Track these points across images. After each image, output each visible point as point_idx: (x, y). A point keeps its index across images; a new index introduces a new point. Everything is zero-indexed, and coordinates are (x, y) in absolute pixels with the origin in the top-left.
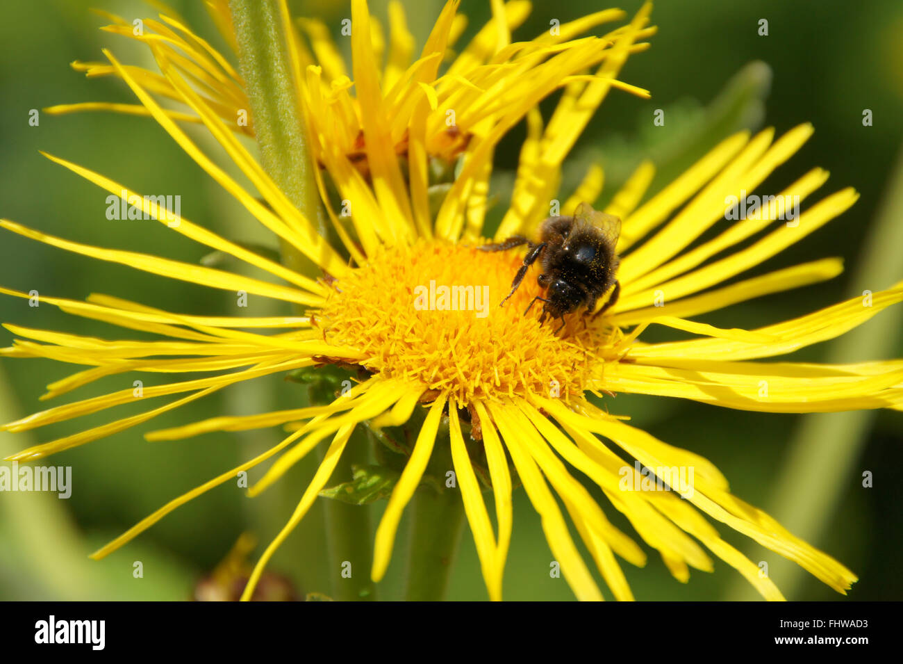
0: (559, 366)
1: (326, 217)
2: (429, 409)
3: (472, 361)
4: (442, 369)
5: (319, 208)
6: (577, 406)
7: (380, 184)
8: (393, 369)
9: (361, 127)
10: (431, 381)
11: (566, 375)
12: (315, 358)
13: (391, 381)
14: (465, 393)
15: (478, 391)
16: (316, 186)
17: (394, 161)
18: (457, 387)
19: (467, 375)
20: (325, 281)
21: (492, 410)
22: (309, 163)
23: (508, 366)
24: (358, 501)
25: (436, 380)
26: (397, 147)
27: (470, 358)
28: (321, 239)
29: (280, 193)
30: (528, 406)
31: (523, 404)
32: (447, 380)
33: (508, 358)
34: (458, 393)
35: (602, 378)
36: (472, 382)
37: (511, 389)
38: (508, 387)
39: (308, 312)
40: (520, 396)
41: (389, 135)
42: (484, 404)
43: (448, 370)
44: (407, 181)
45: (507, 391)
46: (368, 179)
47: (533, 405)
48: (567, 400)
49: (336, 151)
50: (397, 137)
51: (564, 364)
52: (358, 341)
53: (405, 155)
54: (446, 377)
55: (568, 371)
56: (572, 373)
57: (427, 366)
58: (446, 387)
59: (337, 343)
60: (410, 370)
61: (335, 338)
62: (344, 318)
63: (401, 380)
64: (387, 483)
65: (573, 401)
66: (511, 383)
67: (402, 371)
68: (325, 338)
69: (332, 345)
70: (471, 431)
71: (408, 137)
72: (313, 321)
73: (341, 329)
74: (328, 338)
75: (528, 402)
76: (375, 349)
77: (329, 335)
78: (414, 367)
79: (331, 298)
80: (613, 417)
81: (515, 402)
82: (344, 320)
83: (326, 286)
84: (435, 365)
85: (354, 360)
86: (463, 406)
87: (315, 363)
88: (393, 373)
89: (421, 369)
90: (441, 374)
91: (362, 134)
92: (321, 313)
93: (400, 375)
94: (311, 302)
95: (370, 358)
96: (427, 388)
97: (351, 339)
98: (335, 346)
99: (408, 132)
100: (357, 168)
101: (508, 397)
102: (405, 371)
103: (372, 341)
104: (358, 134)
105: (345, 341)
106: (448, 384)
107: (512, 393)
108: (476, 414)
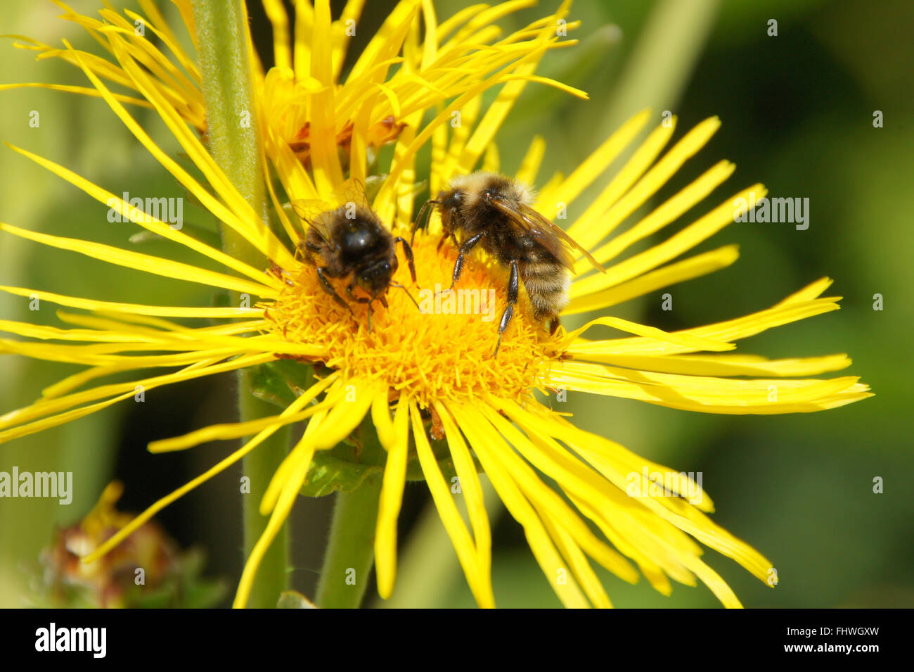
0: (512, 365)
1: (270, 205)
2: (395, 410)
3: (434, 363)
4: (405, 369)
5: (264, 198)
6: (524, 404)
7: (319, 174)
8: (356, 368)
9: (308, 119)
10: (396, 380)
11: (518, 375)
12: (276, 355)
13: (354, 379)
14: (425, 393)
15: (439, 391)
16: (264, 175)
17: (333, 149)
18: (418, 388)
19: (428, 376)
20: (272, 271)
21: (453, 412)
22: (259, 155)
23: (466, 367)
24: (315, 494)
25: (400, 381)
26: (337, 136)
27: (431, 359)
28: (267, 230)
29: (229, 184)
30: (486, 406)
31: (482, 404)
32: (411, 381)
33: (467, 358)
34: (419, 394)
35: (547, 377)
36: (434, 382)
37: (470, 388)
38: (467, 387)
39: (259, 304)
40: (478, 397)
41: (334, 128)
42: (443, 404)
43: (411, 371)
44: (346, 168)
45: (467, 391)
46: (308, 165)
47: (490, 406)
48: (519, 400)
49: (281, 143)
50: (339, 129)
51: (516, 363)
52: (319, 339)
53: (345, 143)
54: (409, 377)
55: (519, 370)
56: (524, 372)
57: (390, 366)
58: (409, 388)
59: (298, 339)
60: (374, 371)
61: (294, 334)
62: (301, 313)
63: (365, 380)
64: (337, 474)
65: (523, 399)
66: (470, 384)
67: (365, 371)
68: (285, 334)
69: (292, 341)
70: (431, 431)
71: (350, 128)
72: (266, 314)
73: (299, 324)
74: (288, 334)
75: (486, 402)
76: (336, 347)
77: (288, 331)
78: (378, 367)
79: (283, 290)
80: (556, 414)
81: (473, 402)
82: (302, 316)
83: (276, 279)
84: (398, 366)
85: (315, 357)
86: (425, 406)
87: (276, 358)
88: (355, 372)
89: (385, 370)
90: (404, 375)
91: (308, 125)
92: (275, 306)
93: (364, 375)
94: (262, 293)
95: (333, 357)
96: (392, 388)
97: (312, 336)
98: (297, 343)
99: (350, 124)
100: (298, 157)
101: (467, 397)
102: (369, 371)
103: (334, 340)
104: (303, 126)
105: (306, 338)
106: (412, 385)
107: (471, 393)
108: (437, 413)
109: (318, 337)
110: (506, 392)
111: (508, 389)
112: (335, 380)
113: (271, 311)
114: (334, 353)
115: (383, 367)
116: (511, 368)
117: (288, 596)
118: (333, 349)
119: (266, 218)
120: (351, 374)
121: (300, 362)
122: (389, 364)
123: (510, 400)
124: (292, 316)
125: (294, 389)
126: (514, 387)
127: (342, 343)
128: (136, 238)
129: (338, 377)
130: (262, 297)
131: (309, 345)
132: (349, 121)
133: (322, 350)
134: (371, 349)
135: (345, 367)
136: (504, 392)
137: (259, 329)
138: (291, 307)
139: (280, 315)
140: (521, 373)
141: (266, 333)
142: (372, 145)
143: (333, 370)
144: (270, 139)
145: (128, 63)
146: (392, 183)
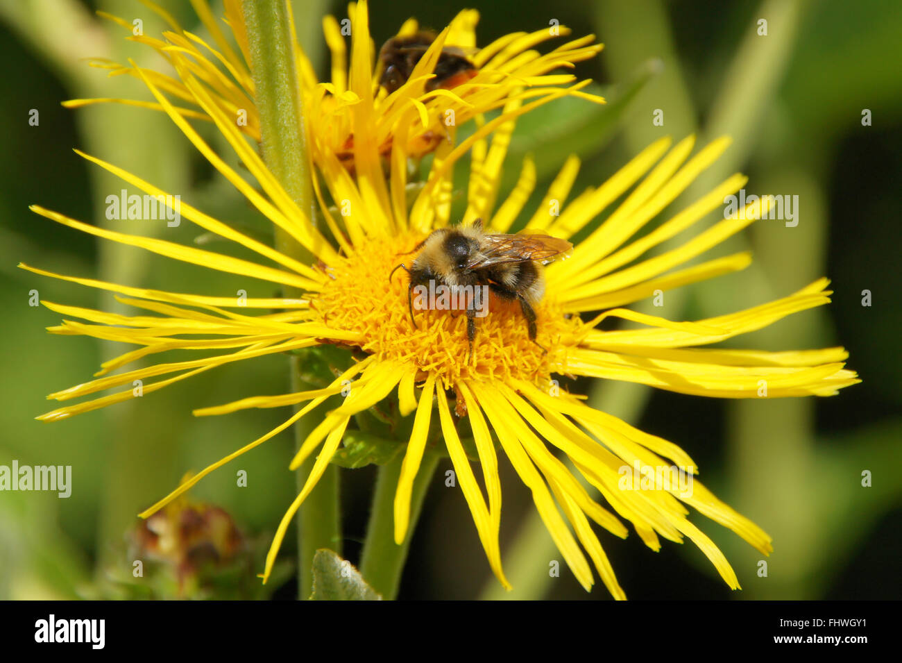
1: (318, 208)
2: (422, 388)
4: (432, 353)
5: (313, 202)
6: (542, 387)
7: (363, 181)
8: (389, 352)
9: (352, 131)
10: (424, 363)
11: (536, 360)
12: (318, 340)
13: (386, 362)
14: (450, 375)
15: (463, 373)
16: (312, 182)
17: (376, 159)
18: (443, 370)
20: (318, 267)
21: (475, 391)
22: (306, 163)
23: (488, 352)
24: (351, 465)
25: (427, 363)
26: (380, 148)
28: (314, 230)
29: (280, 188)
30: (506, 387)
31: (501, 385)
32: (437, 364)
34: (444, 375)
35: (564, 362)
36: (458, 364)
37: (491, 371)
38: (488, 370)
39: (305, 296)
40: (499, 379)
41: (376, 139)
42: (467, 385)
43: (437, 354)
44: (387, 176)
45: (488, 374)
46: (353, 174)
47: (510, 387)
48: (536, 382)
49: (328, 152)
50: (381, 140)
51: (534, 349)
52: (356, 326)
53: (387, 154)
54: (435, 360)
55: (537, 356)
56: (541, 358)
57: (418, 350)
58: (435, 369)
59: (337, 326)
60: (404, 354)
61: (335, 322)
62: (341, 303)
63: (396, 363)
64: (373, 449)
65: (541, 383)
66: (491, 367)
67: (397, 354)
68: (326, 321)
69: (332, 328)
70: (456, 408)
71: (390, 140)
72: (311, 305)
73: (339, 313)
74: (328, 321)
75: (506, 384)
76: (372, 333)
77: (329, 319)
78: (407, 351)
79: (326, 284)
80: (573, 397)
81: (494, 384)
82: (341, 306)
83: (320, 272)
84: (426, 349)
85: (352, 342)
86: (450, 387)
87: (317, 343)
88: (388, 355)
89: (414, 353)
90: (431, 358)
91: (351, 137)
92: (318, 298)
93: (395, 358)
94: (307, 286)
95: (368, 342)
96: (420, 370)
97: (350, 324)
98: (336, 329)
99: (391, 136)
100: (345, 166)
101: (488, 379)
102: (400, 354)
103: (370, 326)
104: (348, 137)
105: (345, 325)
106: (438, 367)
107: (492, 375)
108: (461, 394)
109: (355, 324)
110: (525, 375)
111: (527, 373)
112: (370, 363)
113: (316, 302)
114: (369, 339)
115: (413, 351)
116: (530, 354)
117: (322, 552)
118: (368, 335)
119: (314, 219)
120: (385, 357)
121: (339, 347)
122: (418, 348)
123: (528, 382)
124: (333, 306)
125: (333, 371)
126: (532, 371)
127: (376, 330)
128: (200, 239)
129: (374, 360)
130: (308, 289)
131: (347, 331)
132: (390, 133)
133: (358, 335)
134: (402, 335)
135: (380, 351)
136: (523, 375)
137: (305, 318)
138: (333, 298)
139: (324, 305)
140: (539, 359)
141: (310, 321)
142: (412, 156)
143: (368, 353)
144: (317, 149)
145: (189, 80)
146: (430, 191)
